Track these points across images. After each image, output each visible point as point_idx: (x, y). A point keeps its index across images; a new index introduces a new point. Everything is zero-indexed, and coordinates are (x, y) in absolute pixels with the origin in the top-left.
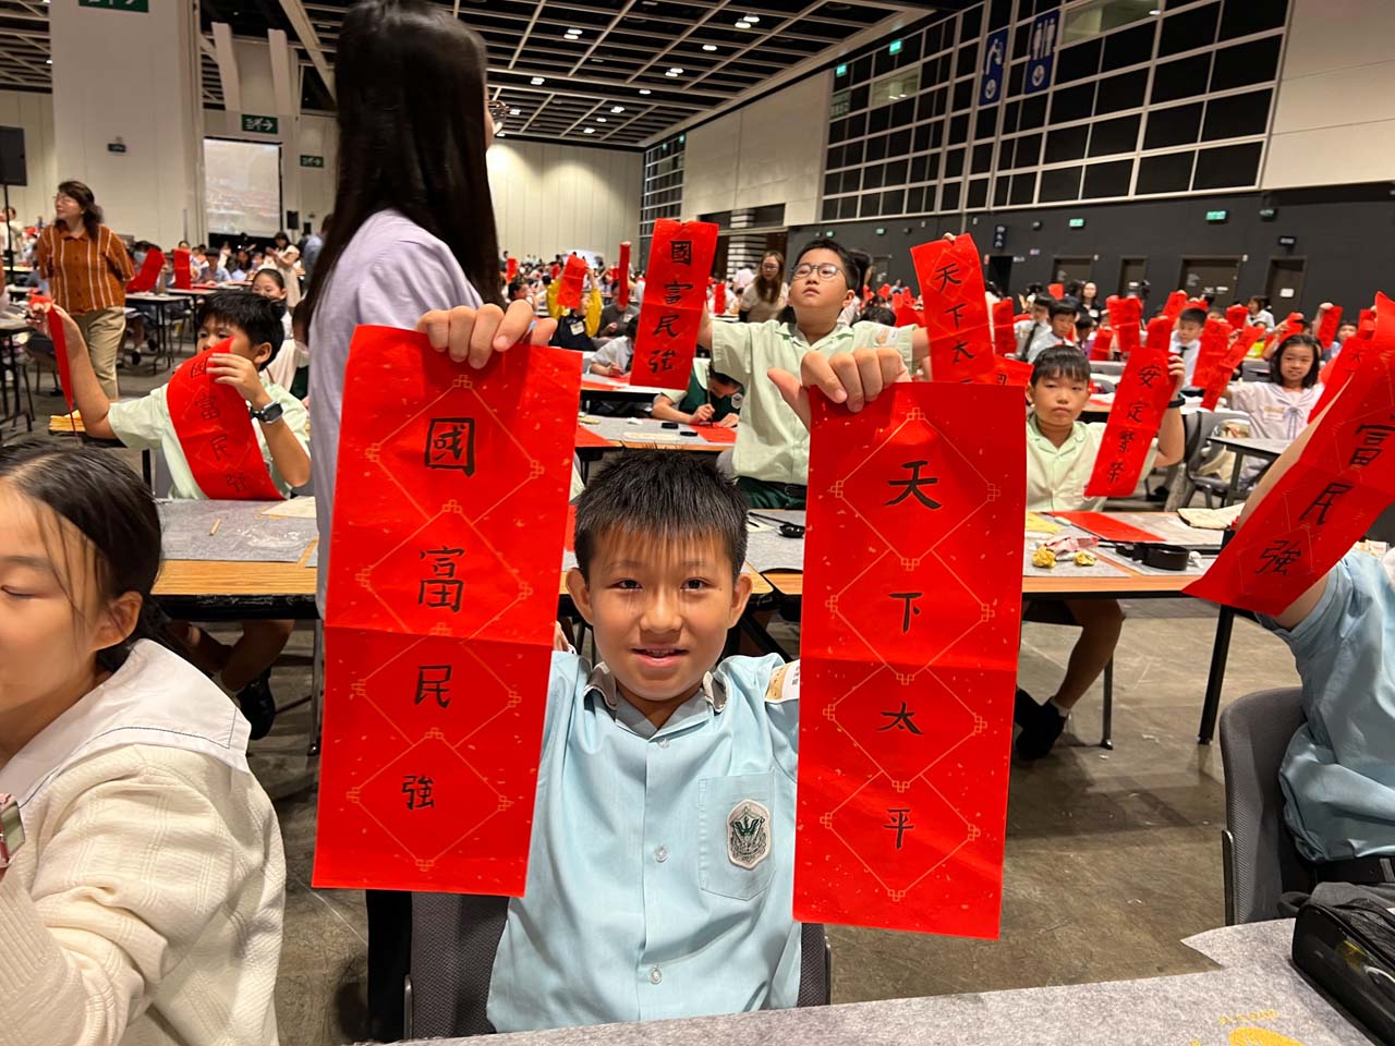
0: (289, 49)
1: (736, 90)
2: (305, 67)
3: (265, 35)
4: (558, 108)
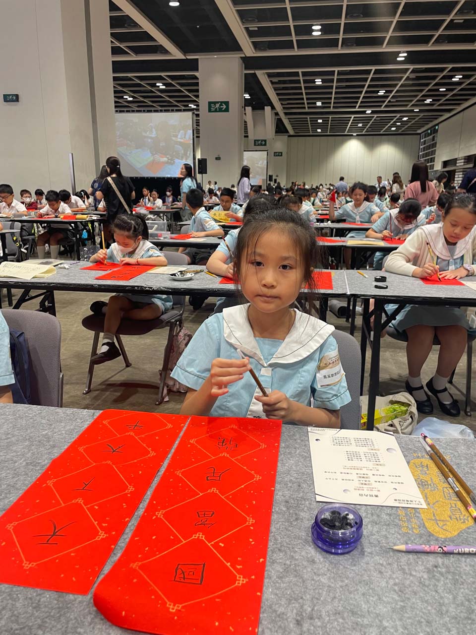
0: (272, 113)
1: (459, 104)
2: (277, 118)
3: (264, 109)
4: (378, 121)
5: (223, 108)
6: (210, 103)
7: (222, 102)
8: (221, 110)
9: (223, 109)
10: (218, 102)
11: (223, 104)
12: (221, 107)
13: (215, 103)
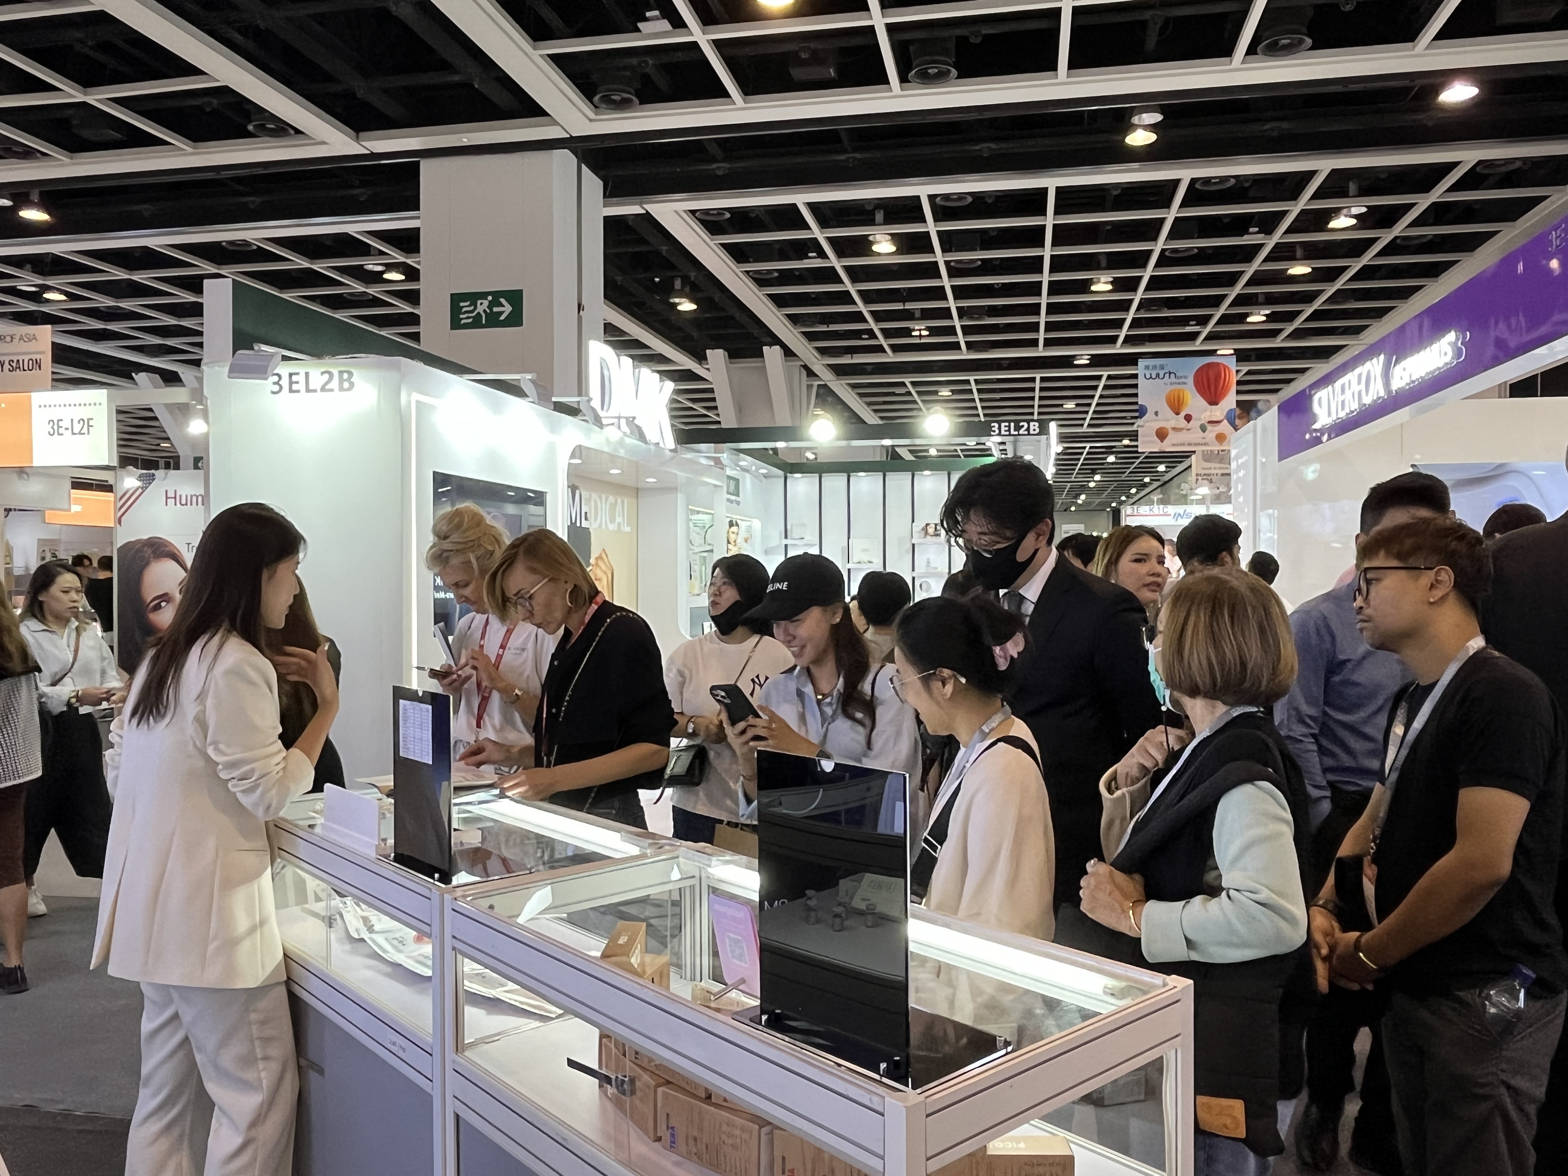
5: (502, 313)
6: (456, 299)
7: (497, 296)
8: (493, 321)
9: (502, 318)
10: (483, 295)
11: (502, 300)
12: (495, 309)
13: (474, 297)
